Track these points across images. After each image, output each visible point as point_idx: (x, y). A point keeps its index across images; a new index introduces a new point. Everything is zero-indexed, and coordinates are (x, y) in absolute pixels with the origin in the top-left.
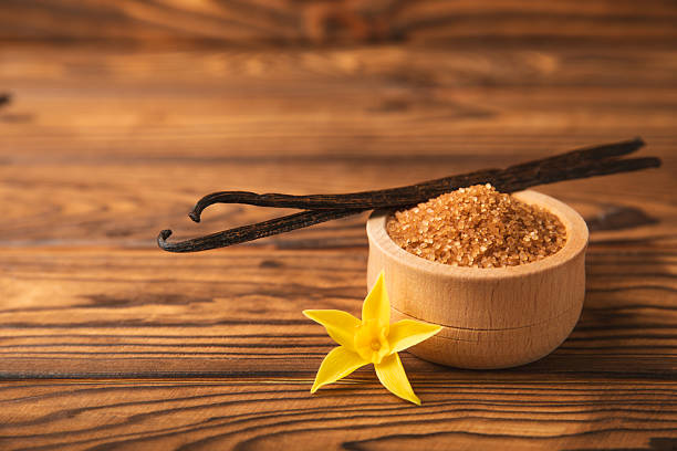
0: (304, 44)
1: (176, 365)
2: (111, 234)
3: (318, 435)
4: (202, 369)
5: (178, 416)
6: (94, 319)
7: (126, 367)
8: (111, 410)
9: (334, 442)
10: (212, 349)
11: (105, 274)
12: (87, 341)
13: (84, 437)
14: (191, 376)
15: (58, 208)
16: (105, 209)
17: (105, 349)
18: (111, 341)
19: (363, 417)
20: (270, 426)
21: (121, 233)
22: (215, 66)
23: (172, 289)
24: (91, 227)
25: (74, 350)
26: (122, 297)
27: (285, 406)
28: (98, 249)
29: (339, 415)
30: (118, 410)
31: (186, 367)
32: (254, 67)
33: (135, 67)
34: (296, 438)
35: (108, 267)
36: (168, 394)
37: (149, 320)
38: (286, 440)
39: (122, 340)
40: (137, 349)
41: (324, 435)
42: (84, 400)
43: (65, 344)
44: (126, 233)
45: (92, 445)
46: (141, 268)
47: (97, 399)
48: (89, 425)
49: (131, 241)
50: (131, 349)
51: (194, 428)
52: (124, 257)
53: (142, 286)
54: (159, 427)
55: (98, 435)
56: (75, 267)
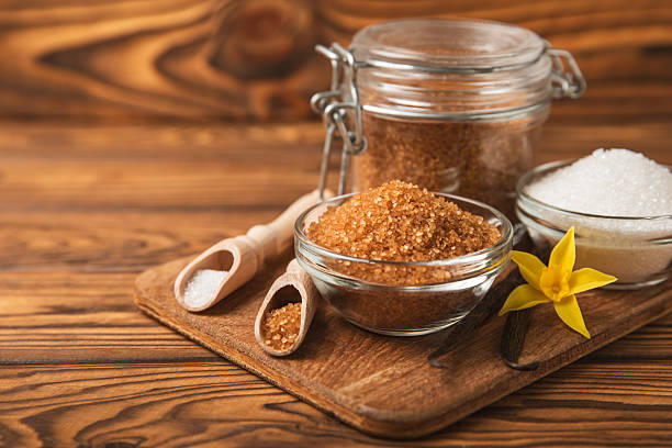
0: (251, 120)
1: (125, 353)
2: (71, 262)
3: (245, 399)
4: (148, 356)
5: (125, 387)
6: (54, 322)
7: (82, 355)
8: (66, 384)
9: (258, 404)
10: (157, 343)
11: (66, 291)
13: (43, 403)
14: (138, 361)
15: (23, 245)
16: (65, 244)
17: (63, 343)
20: (204, 394)
21: (80, 261)
22: (169, 137)
23: (122, 301)
24: (52, 257)
25: (37, 343)
26: (80, 307)
27: (218, 380)
28: (60, 273)
30: (75, 384)
31: (134, 355)
32: (204, 138)
33: (96, 138)
34: (225, 401)
35: (67, 285)
36: (117, 373)
37: (102, 322)
38: (217, 402)
39: (79, 337)
40: (92, 343)
41: (249, 399)
42: (45, 378)
43: (29, 340)
44: (84, 261)
47: (56, 377)
48: (49, 395)
49: (88, 268)
51: (139, 396)
52: (83, 279)
53: (97, 299)
54: (109, 396)
55: (56, 401)
56: (37, 286)
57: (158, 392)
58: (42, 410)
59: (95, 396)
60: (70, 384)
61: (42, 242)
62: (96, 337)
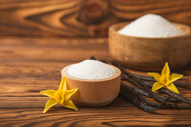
2: (36, 77)
3: (95, 121)
5: (55, 116)
6: (31, 95)
7: (39, 106)
8: (35, 115)
9: (100, 122)
12: (29, 100)
16: (33, 71)
18: (35, 100)
19: (108, 117)
20: (81, 119)
21: (38, 76)
24: (29, 75)
25: (25, 102)
26: (39, 90)
27: (85, 114)
28: (32, 80)
29: (101, 116)
30: (38, 115)
34: (88, 121)
35: (34, 84)
38: (86, 122)
39: (38, 100)
40: (43, 102)
41: (97, 121)
42: (28, 113)
43: (22, 101)
45: (30, 123)
46: (44, 84)
47: (32, 113)
48: (29, 118)
49: (41, 78)
50: (41, 102)
51: (59, 119)
52: (39, 82)
54: (49, 119)
55: (31, 120)
56: (25, 84)
57: (65, 118)
58: (27, 123)
59: (44, 119)
60: (36, 115)
61: (26, 71)
62: (44, 100)
